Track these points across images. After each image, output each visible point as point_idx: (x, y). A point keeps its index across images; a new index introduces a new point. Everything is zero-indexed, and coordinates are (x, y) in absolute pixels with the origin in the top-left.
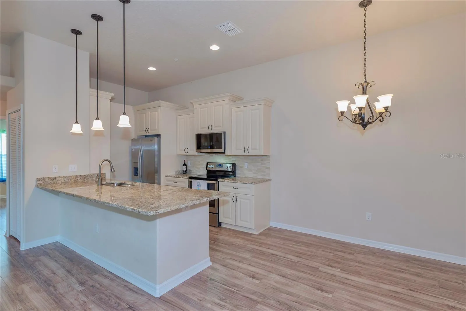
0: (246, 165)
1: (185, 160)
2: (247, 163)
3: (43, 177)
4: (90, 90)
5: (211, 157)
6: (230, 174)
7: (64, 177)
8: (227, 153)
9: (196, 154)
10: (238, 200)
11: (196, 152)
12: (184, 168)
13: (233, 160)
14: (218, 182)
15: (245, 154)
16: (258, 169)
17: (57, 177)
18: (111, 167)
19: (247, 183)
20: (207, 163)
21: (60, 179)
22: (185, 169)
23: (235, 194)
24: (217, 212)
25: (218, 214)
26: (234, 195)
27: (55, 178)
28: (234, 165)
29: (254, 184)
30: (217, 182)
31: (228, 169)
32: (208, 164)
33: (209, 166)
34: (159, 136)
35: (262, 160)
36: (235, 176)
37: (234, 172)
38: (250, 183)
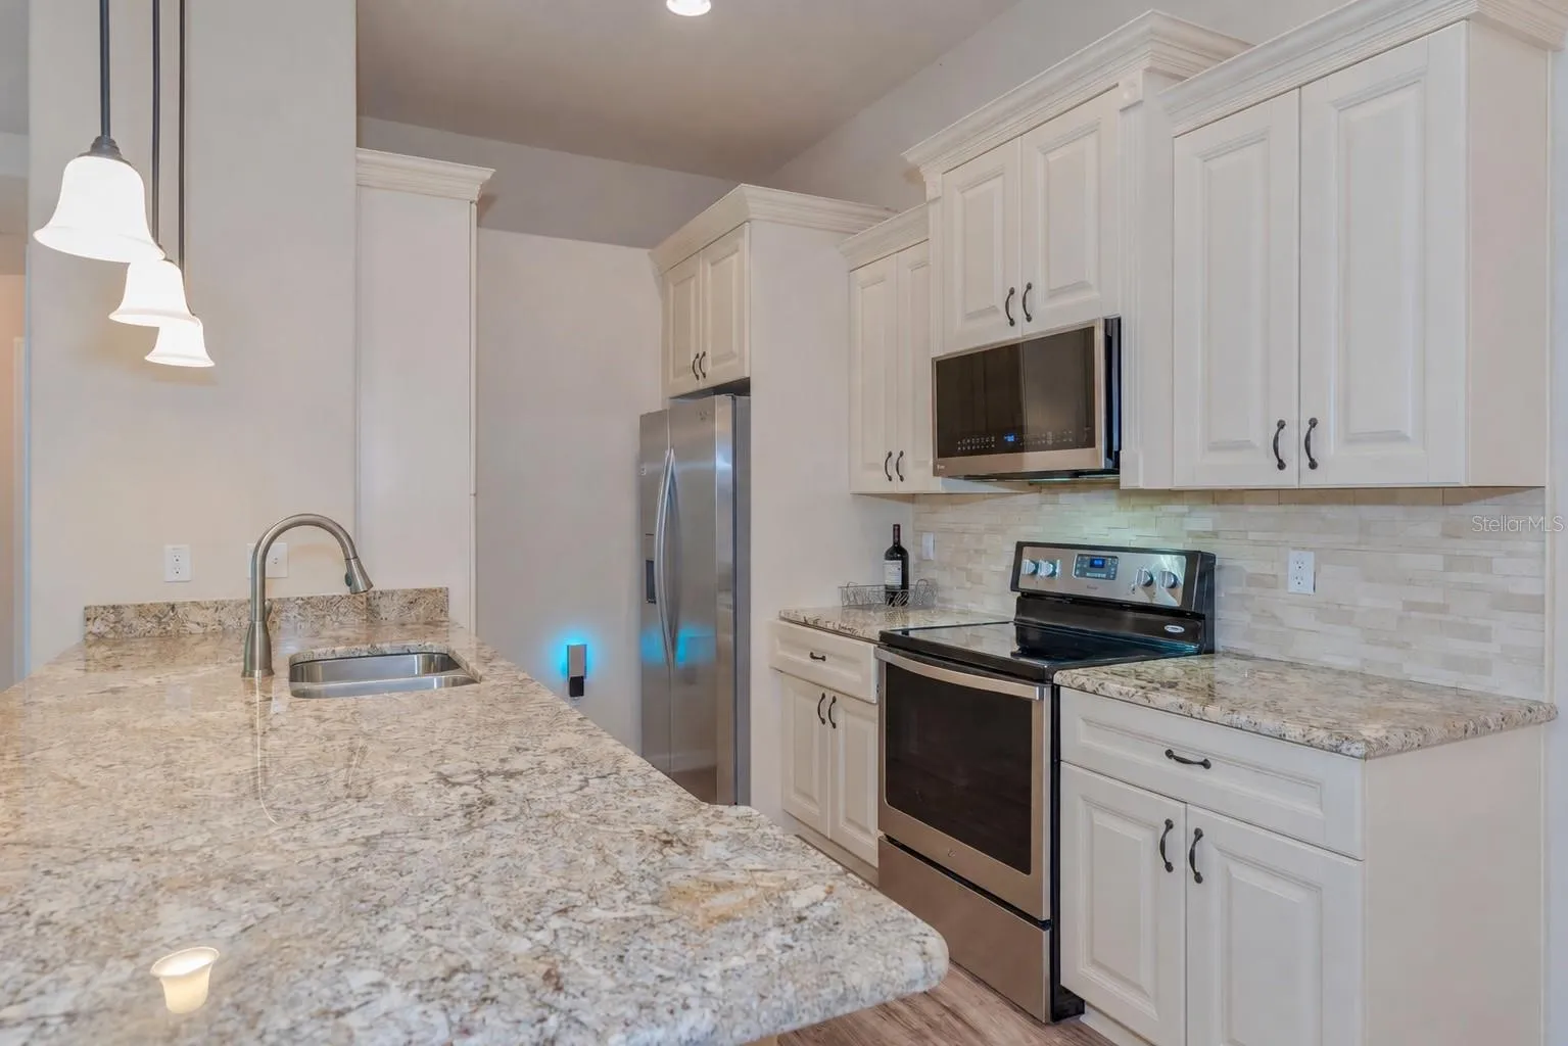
0: (1299, 573)
1: (897, 529)
2: (1309, 558)
3: (112, 604)
4: (360, 156)
5: (1047, 508)
6: (1170, 628)
7: (219, 606)
8: (1128, 478)
9: (938, 485)
10: (1210, 858)
11: (936, 473)
12: (892, 574)
13: (1196, 527)
14: (1056, 692)
15: (1288, 479)
16: (1412, 606)
17: (184, 604)
18: (348, 559)
19: (1294, 730)
20: (1020, 546)
21: (198, 615)
22: (895, 580)
23: (1182, 806)
24: (1046, 915)
25: (1053, 925)
26: (1174, 810)
27: (173, 608)
28: (1201, 567)
29: (1365, 757)
30: (1047, 691)
31: (1152, 596)
32: (1026, 549)
33: (1027, 566)
34: (740, 389)
35: (1449, 534)
36: (1208, 650)
37: (1201, 617)
38: (1320, 735)
